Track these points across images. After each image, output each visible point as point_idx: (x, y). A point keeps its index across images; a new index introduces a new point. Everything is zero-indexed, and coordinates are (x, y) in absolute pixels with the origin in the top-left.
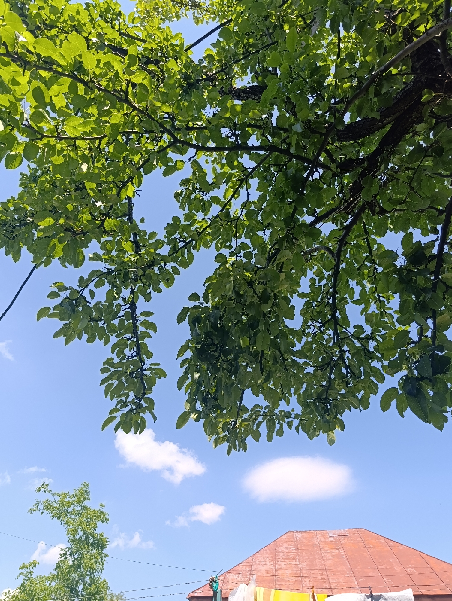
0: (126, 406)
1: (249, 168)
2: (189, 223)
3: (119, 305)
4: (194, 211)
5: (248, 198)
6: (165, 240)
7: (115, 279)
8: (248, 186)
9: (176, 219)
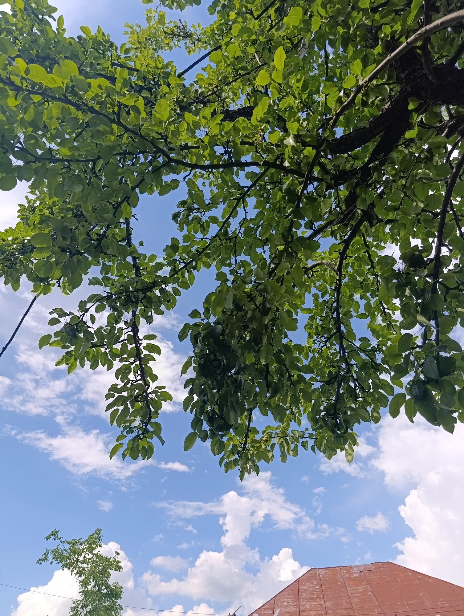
0: (132, 432)
1: (246, 187)
2: (188, 244)
3: (121, 329)
4: (192, 232)
5: (246, 216)
6: (165, 262)
7: (116, 302)
8: (245, 205)
9: (174, 241)
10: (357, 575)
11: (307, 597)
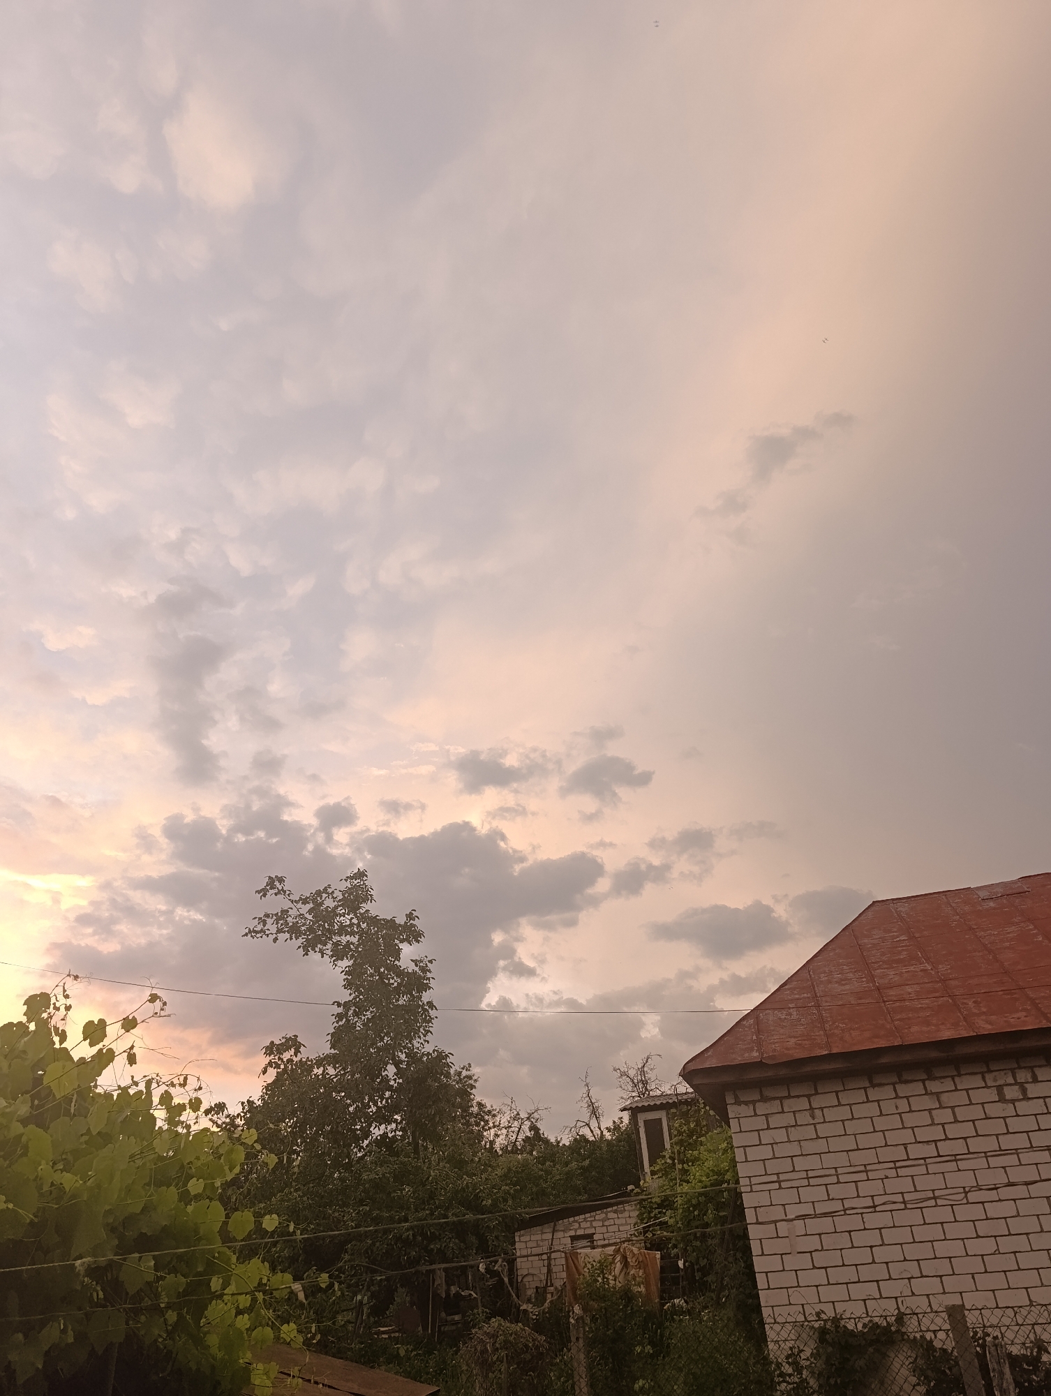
10: (992, 904)
11: (884, 958)
